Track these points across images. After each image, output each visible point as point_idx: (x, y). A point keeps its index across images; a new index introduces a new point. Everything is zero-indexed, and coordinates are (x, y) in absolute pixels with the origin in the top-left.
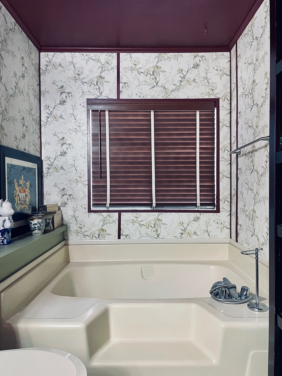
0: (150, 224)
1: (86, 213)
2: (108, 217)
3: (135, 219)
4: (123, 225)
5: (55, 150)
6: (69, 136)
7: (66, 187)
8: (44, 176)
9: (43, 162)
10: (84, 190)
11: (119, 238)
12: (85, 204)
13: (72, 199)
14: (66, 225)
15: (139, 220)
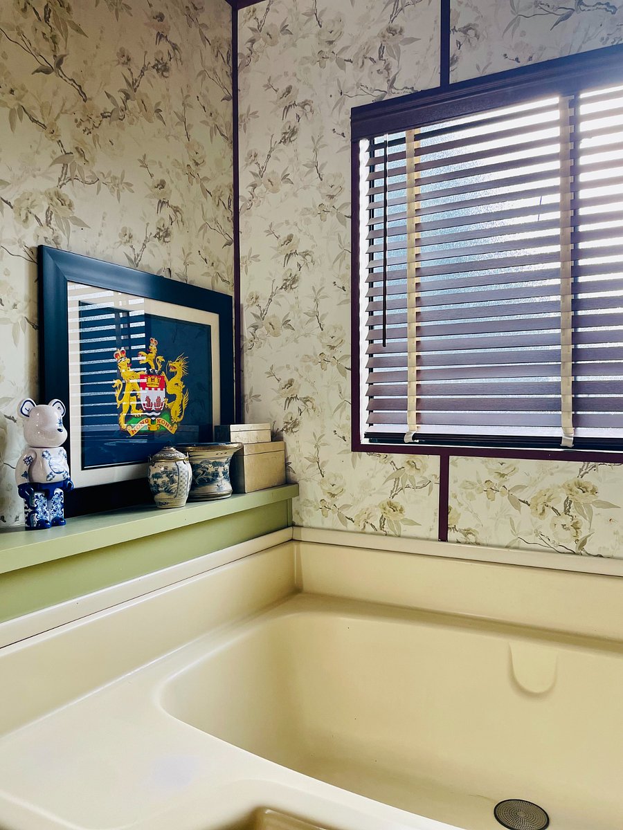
0: (549, 500)
1: (345, 451)
2: (407, 467)
3: (496, 481)
4: (455, 497)
5: (271, 274)
6: (304, 231)
7: (295, 376)
8: (244, 348)
9: (244, 309)
10: (341, 385)
11: (443, 537)
12: (344, 426)
13: (311, 411)
14: (296, 483)
15: (510, 484)
